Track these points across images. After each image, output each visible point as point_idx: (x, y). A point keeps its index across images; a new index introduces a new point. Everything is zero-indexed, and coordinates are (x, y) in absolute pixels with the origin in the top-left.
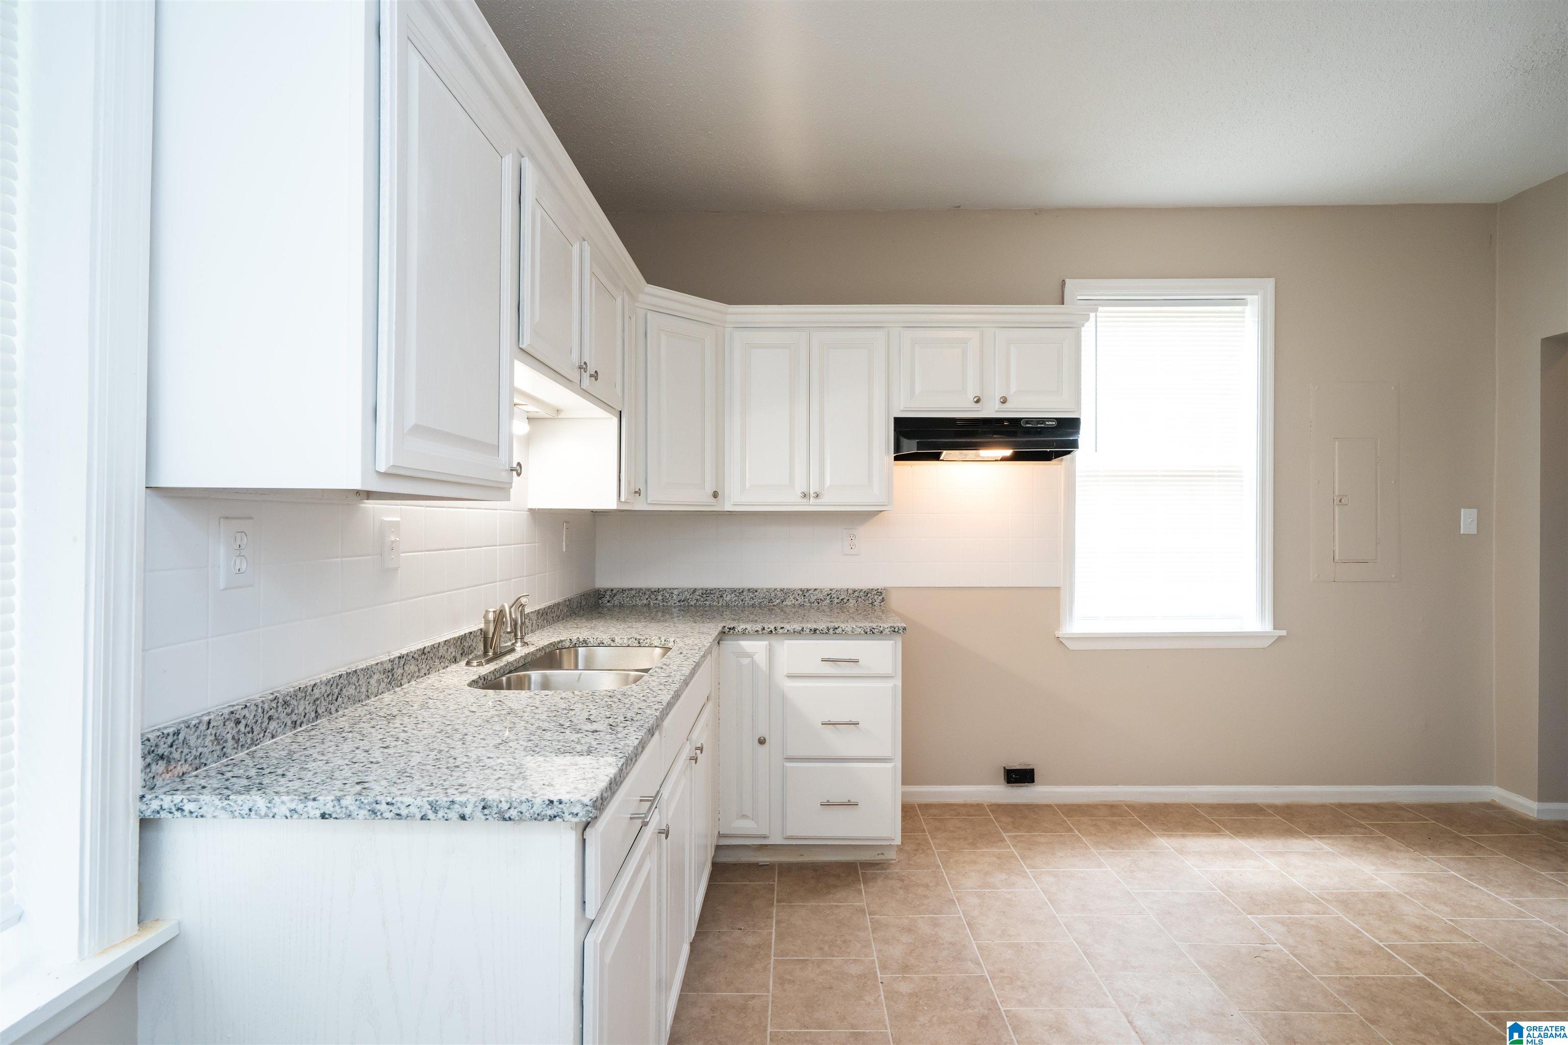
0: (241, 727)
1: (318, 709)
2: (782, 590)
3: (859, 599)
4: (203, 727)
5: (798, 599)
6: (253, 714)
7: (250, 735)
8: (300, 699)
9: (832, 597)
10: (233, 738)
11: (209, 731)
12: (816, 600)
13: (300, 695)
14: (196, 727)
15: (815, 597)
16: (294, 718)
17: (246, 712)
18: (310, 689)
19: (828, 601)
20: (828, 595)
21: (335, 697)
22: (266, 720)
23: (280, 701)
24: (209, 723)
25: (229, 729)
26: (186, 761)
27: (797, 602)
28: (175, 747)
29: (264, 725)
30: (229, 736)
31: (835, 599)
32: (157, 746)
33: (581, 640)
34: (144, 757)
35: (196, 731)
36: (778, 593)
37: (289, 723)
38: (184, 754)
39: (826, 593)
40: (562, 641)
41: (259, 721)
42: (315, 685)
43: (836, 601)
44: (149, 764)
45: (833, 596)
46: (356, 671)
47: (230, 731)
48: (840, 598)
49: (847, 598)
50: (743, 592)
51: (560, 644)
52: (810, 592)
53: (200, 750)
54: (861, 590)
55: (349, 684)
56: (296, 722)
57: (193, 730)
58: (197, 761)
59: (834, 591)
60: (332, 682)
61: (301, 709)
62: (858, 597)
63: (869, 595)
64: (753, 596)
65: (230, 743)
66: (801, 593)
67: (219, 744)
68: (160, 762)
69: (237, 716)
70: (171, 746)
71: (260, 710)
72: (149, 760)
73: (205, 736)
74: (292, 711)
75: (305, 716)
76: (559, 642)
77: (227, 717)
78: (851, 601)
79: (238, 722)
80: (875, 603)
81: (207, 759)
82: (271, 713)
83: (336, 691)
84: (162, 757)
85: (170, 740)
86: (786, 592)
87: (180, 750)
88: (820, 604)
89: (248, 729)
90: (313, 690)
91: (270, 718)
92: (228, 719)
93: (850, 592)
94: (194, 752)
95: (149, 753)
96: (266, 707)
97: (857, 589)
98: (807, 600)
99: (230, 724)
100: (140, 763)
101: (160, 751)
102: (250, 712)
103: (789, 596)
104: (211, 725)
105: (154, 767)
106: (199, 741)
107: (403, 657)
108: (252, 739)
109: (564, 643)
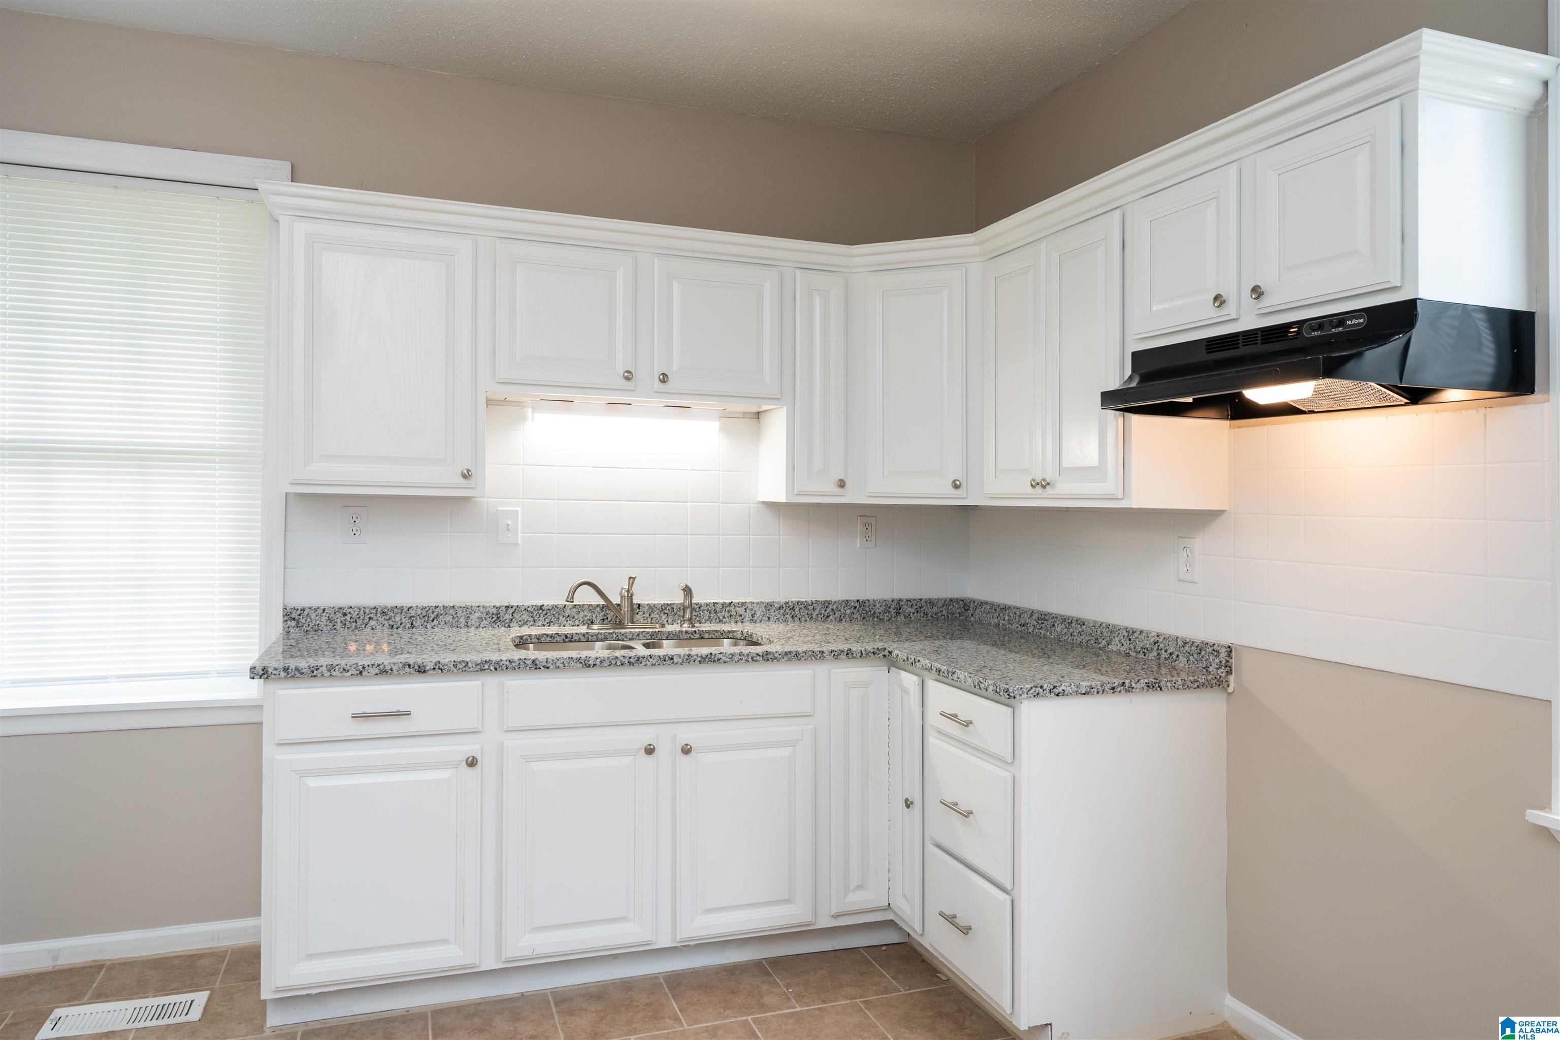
0: (348, 617)
1: (414, 623)
2: (1108, 626)
3: (1191, 657)
4: (320, 611)
5: (1124, 643)
6: (356, 613)
7: (354, 624)
8: (397, 613)
9: (1160, 648)
10: (341, 622)
11: (324, 614)
12: (1142, 648)
13: (396, 611)
14: (316, 610)
15: (1142, 644)
16: (392, 623)
17: (351, 610)
18: (406, 609)
19: (1155, 654)
20: (1155, 644)
21: (431, 618)
22: (367, 617)
23: (379, 610)
24: (324, 610)
25: (338, 616)
26: (309, 625)
27: (1122, 649)
28: (302, 616)
29: (365, 621)
30: (339, 621)
31: (1163, 651)
32: (290, 613)
33: (749, 634)
34: (284, 617)
35: (314, 612)
36: (1104, 630)
37: (387, 625)
38: (307, 621)
39: (1152, 640)
40: (733, 632)
41: (362, 618)
42: (410, 608)
43: (1164, 655)
44: (286, 621)
45: (1162, 646)
46: (454, 607)
47: (339, 618)
48: (1169, 652)
49: (1176, 653)
50: (1071, 622)
51: (731, 634)
52: (1136, 635)
53: (318, 622)
54: (1193, 643)
55: (446, 614)
56: (393, 626)
57: (314, 611)
58: (316, 627)
59: (1162, 638)
60: (428, 609)
61: (398, 619)
62: (1189, 653)
63: (1203, 653)
64: (1080, 630)
65: (339, 625)
66: (1126, 634)
67: (331, 622)
68: (293, 621)
69: (344, 611)
70: (300, 615)
71: (362, 612)
72: (286, 618)
73: (321, 616)
74: (390, 619)
75: (401, 624)
76: (729, 632)
77: (337, 610)
78: (1181, 657)
79: (345, 615)
80: (1211, 669)
81: (323, 628)
82: (371, 615)
83: (432, 616)
84: (294, 619)
85: (299, 612)
86: (1112, 630)
87: (305, 619)
88: (1147, 656)
89: (352, 620)
90: (408, 610)
91: (370, 618)
92: (338, 611)
93: (1180, 643)
94: (314, 622)
95: (286, 615)
96: (367, 611)
97: (1188, 640)
98: (1132, 646)
99: (339, 615)
100: (281, 619)
101: (293, 616)
102: (355, 611)
103: (1114, 638)
104: (326, 612)
105: (289, 622)
106: (318, 618)
107: (512, 607)
108: (356, 626)
109: (735, 634)
